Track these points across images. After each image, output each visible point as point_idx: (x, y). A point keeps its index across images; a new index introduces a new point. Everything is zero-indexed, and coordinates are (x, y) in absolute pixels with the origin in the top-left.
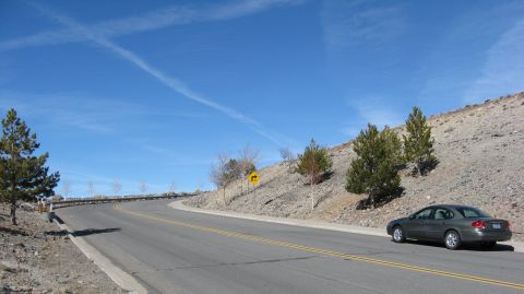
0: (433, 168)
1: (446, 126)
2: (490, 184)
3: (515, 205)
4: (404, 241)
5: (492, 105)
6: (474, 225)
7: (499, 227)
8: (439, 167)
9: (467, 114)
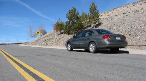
0: (100, 25)
1: (107, 14)
2: (120, 28)
3: (130, 35)
4: (71, 50)
5: (123, 7)
6: (104, 37)
7: (119, 38)
8: (102, 25)
9: (115, 10)
